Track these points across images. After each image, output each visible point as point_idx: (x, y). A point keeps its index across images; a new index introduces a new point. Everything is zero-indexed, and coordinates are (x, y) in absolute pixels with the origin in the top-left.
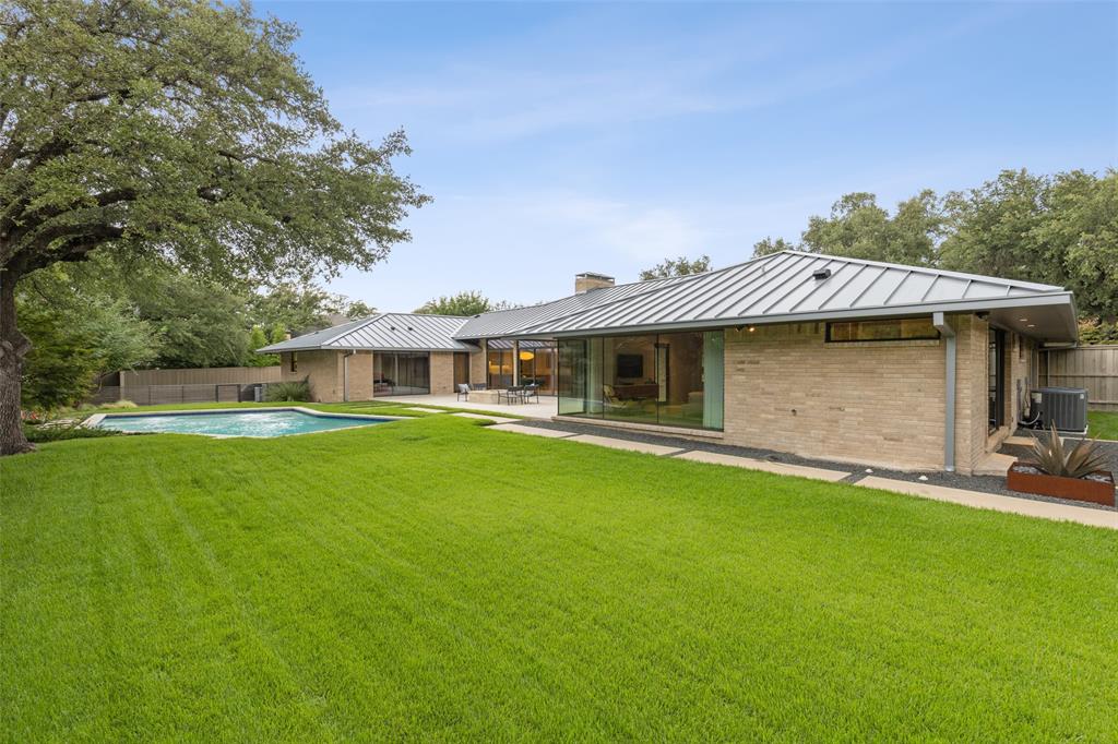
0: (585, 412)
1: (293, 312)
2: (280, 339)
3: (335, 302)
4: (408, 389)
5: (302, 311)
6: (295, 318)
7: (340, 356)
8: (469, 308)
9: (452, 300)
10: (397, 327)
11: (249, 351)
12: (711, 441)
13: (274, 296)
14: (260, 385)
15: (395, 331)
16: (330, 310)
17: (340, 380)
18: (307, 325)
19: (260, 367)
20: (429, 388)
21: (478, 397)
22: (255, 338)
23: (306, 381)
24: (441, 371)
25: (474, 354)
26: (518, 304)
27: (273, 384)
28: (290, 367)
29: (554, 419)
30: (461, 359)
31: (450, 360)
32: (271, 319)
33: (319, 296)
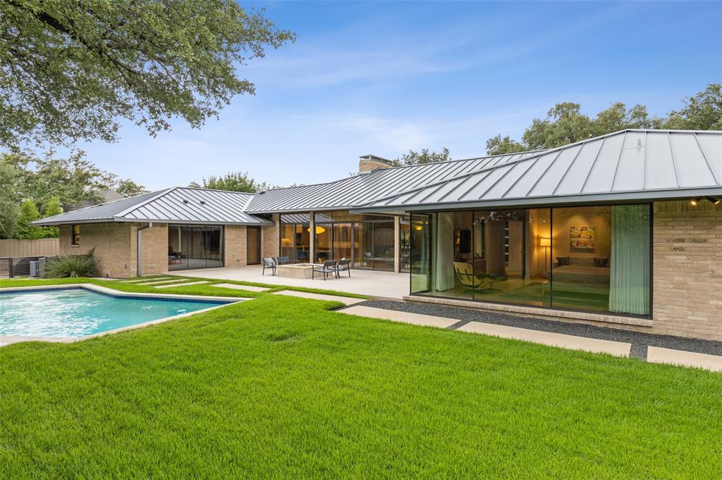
0: (430, 290)
1: (65, 187)
2: (55, 213)
3: (105, 179)
4: (202, 262)
5: (74, 186)
6: (67, 193)
7: (134, 229)
8: (237, 186)
9: (221, 180)
10: (190, 201)
11: (20, 224)
12: (634, 330)
13: (44, 172)
14: (37, 259)
15: (188, 204)
16: (101, 187)
17: (134, 254)
18: (79, 200)
19: (32, 238)
20: (223, 260)
21: (288, 271)
22: (26, 210)
23: (90, 255)
24: (235, 245)
25: (266, 228)
26: (275, 185)
27: (52, 258)
28: (70, 240)
29: (406, 300)
30: (254, 232)
31: (244, 233)
32: (41, 193)
33: (90, 173)
